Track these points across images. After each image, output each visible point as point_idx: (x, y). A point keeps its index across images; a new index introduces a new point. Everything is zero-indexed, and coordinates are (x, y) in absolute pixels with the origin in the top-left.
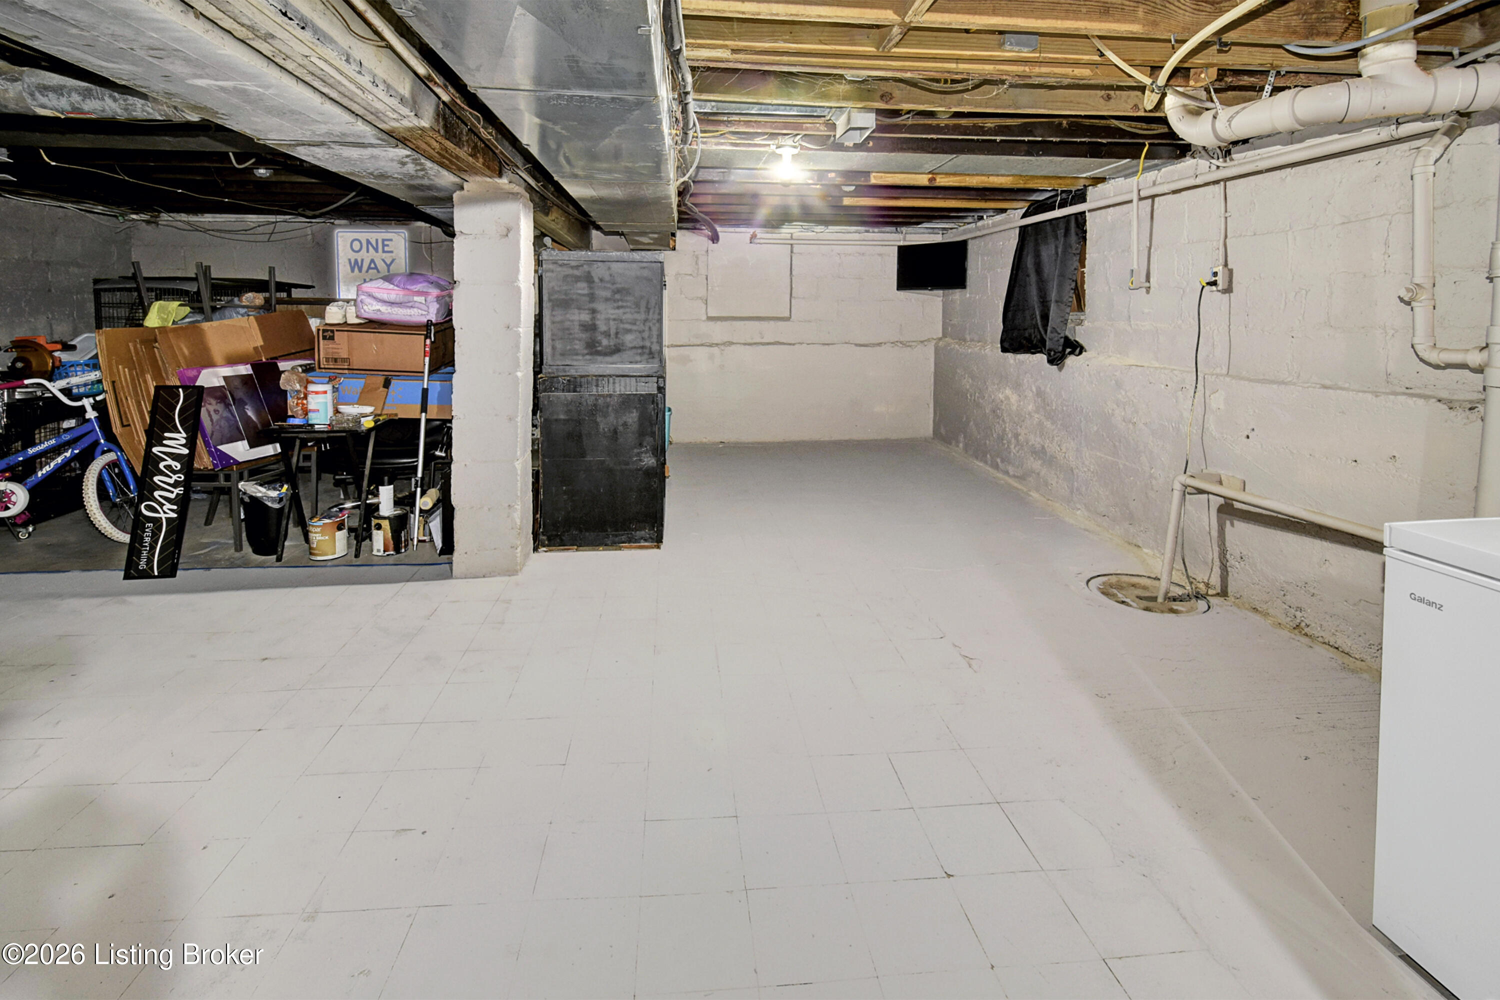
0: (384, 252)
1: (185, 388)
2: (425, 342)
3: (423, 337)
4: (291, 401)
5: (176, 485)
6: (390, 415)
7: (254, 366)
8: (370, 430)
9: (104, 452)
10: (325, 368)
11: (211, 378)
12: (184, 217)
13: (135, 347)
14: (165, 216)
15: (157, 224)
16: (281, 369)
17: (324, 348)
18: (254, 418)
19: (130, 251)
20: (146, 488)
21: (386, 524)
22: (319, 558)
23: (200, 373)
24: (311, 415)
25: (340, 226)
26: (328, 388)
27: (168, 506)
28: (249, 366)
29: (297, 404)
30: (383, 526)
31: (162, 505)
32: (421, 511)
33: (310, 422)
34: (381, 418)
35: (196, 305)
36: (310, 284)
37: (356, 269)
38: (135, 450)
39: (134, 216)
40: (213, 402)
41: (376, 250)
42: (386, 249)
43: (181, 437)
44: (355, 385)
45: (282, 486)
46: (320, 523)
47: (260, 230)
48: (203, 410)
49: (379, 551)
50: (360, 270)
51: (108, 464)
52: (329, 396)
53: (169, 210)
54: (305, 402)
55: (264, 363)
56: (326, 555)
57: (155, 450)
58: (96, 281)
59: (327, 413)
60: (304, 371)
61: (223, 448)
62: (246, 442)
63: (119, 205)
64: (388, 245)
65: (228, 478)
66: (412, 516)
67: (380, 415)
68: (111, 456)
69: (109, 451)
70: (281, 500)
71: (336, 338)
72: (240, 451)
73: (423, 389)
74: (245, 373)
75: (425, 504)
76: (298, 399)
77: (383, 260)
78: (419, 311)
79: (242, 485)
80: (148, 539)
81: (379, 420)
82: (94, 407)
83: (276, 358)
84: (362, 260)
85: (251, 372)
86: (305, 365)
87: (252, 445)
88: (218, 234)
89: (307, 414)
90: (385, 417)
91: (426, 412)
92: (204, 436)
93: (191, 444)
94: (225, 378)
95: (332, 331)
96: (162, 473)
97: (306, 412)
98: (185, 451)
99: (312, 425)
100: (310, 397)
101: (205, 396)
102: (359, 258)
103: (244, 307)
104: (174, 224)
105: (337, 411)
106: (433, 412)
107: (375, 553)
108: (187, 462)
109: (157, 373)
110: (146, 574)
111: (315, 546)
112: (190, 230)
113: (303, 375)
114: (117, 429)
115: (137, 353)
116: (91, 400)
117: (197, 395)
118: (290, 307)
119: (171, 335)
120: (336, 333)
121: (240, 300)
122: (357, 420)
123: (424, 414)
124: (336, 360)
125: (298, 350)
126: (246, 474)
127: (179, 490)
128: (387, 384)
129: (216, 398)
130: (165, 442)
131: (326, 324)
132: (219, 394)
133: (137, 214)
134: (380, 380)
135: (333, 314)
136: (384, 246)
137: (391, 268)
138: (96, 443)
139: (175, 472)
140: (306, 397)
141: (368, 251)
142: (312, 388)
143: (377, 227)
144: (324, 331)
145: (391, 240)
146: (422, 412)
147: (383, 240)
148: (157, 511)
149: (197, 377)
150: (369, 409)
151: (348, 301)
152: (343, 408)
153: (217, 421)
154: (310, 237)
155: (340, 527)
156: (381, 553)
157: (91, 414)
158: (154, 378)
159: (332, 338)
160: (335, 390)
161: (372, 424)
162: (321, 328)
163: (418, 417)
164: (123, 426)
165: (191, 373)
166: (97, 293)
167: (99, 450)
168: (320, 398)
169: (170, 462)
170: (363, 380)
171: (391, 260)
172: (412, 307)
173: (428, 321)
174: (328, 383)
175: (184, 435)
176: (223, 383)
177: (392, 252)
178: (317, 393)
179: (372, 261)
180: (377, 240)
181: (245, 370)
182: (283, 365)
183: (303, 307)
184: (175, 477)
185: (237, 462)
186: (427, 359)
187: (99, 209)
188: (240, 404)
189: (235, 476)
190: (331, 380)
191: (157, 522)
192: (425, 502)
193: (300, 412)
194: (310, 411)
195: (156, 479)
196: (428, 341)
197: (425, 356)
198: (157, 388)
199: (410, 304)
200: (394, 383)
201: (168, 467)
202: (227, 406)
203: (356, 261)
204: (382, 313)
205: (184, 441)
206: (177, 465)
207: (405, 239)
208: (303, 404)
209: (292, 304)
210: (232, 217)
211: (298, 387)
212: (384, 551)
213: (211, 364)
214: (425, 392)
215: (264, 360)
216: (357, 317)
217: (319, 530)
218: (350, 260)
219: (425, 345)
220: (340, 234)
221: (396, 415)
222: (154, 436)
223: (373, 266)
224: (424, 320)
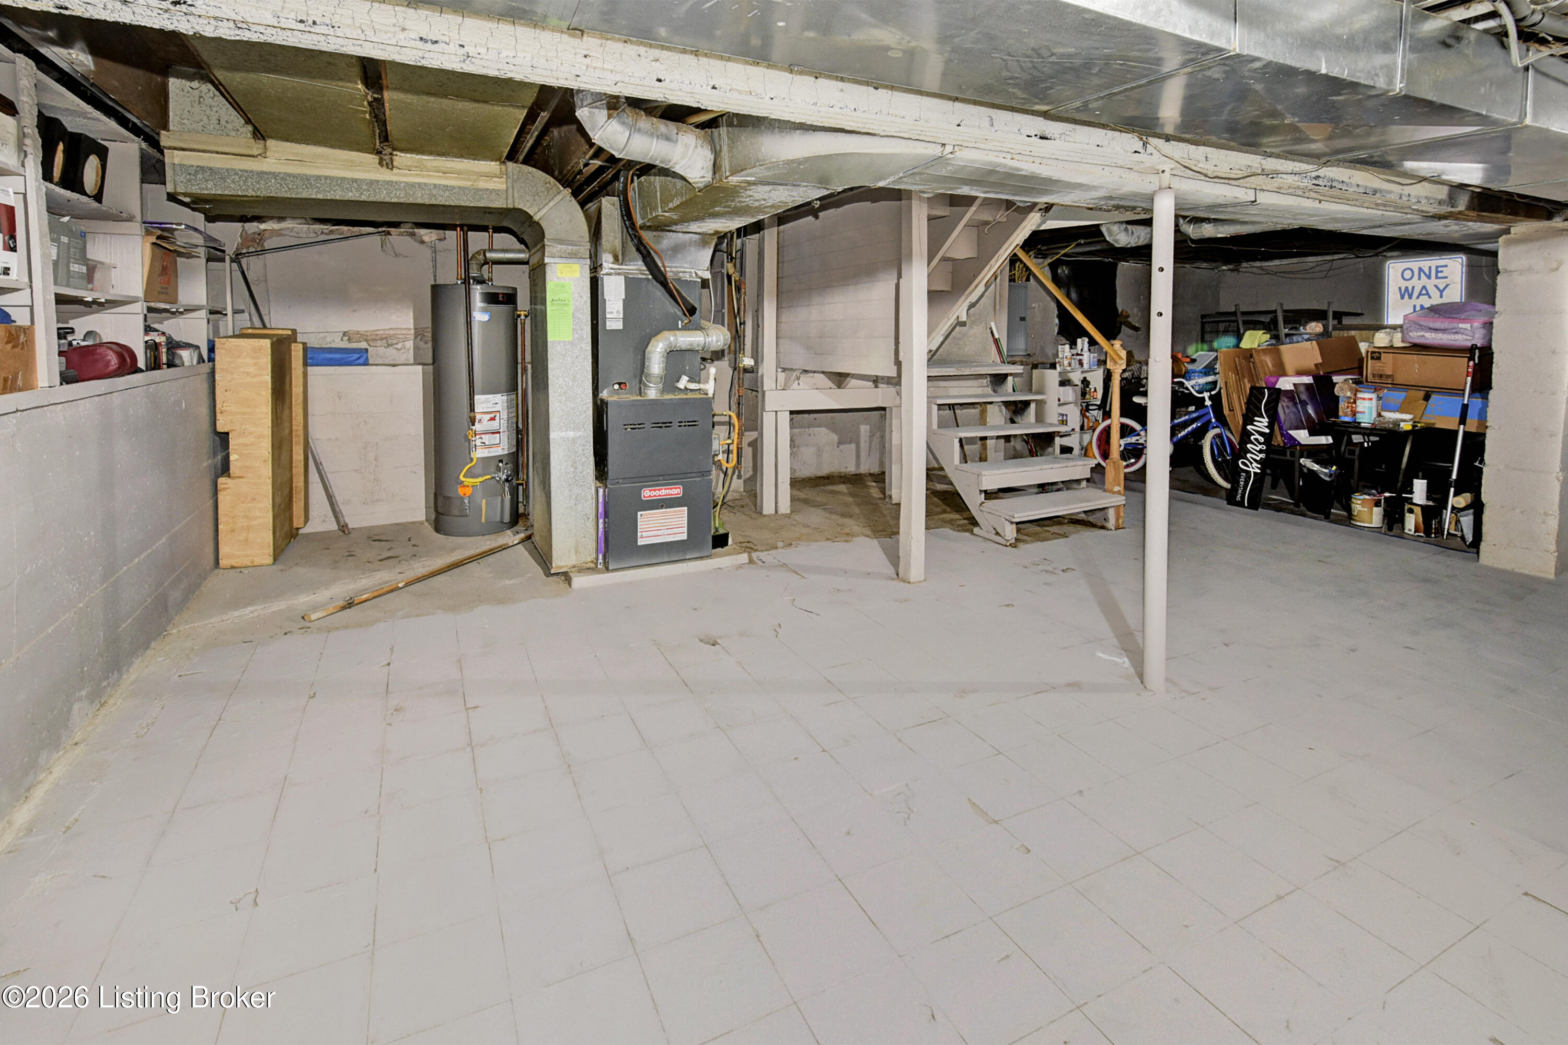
0: (1437, 277)
1: (1269, 389)
2: (1468, 363)
3: (1466, 359)
4: (1342, 405)
5: (1260, 451)
6: (1428, 424)
7: (1314, 378)
8: (1407, 433)
9: (1214, 428)
10: (1371, 382)
11: (1285, 384)
12: (1258, 264)
13: (1239, 362)
14: (1244, 265)
15: (1238, 270)
16: (1335, 381)
17: (1370, 367)
18: (1313, 415)
19: (1219, 292)
20: (1242, 452)
21: (1418, 510)
22: (1359, 524)
23: (1278, 380)
24: (1358, 415)
25: (1392, 258)
26: (1374, 396)
27: (1255, 464)
28: (1311, 378)
29: (1348, 407)
30: (1415, 511)
31: (1251, 463)
32: (1453, 508)
33: (1357, 420)
34: (1419, 425)
35: (1274, 333)
36: (1359, 312)
37: (1406, 296)
38: (1236, 427)
39: (1224, 268)
40: (1286, 400)
41: (1429, 277)
42: (1440, 275)
43: (1265, 421)
44: (1399, 396)
45: (1332, 467)
46: (1362, 497)
47: (1317, 269)
48: (1280, 405)
49: (1410, 530)
50: (1410, 297)
51: (1216, 435)
52: (1374, 402)
53: (1248, 261)
54: (1354, 405)
55: (1322, 376)
56: (1364, 523)
57: (1249, 427)
58: (1203, 316)
59: (1371, 414)
60: (1353, 383)
61: (1291, 432)
62: (1306, 431)
63: (1215, 261)
64: (1442, 272)
65: (1293, 454)
66: (1444, 511)
67: (1419, 422)
68: (1217, 431)
69: (1217, 427)
70: (1330, 476)
71: (1382, 358)
72: (1302, 436)
73: (1463, 405)
74: (1307, 382)
75: (1459, 503)
76: (1349, 403)
77: (1436, 286)
78: (1464, 337)
79: (1302, 461)
80: (1242, 483)
81: (1417, 426)
82: (1211, 398)
83: (1331, 373)
84: (1413, 288)
85: (1312, 382)
86: (1355, 379)
87: (1311, 434)
88: (1283, 275)
89: (1355, 415)
90: (1423, 425)
91: (1464, 424)
92: (1279, 423)
93: (1270, 426)
94: (1294, 385)
95: (1380, 353)
96: (1252, 443)
97: (1354, 413)
98: (1267, 431)
99: (1359, 423)
100: (1358, 402)
101: (1281, 397)
102: (1409, 285)
103: (1307, 334)
104: (1250, 270)
105: (1379, 415)
106: (1472, 426)
107: (1406, 531)
108: (1268, 438)
109: (1251, 380)
110: (1241, 504)
111: (1355, 514)
112: (1261, 274)
113: (1354, 385)
114: (1226, 411)
115: (1240, 365)
116: (1209, 394)
117: (1277, 394)
118: (1341, 333)
119: (1261, 353)
120: (1382, 354)
121: (1304, 329)
122: (1397, 423)
123: (1462, 427)
124: (1381, 376)
125: (1349, 367)
126: (1305, 453)
127: (1262, 456)
128: (1427, 398)
129: (1288, 398)
130: (1255, 423)
131: (1375, 347)
132: (1290, 395)
133: (1226, 265)
134: (1422, 394)
135: (1381, 339)
136: (1437, 272)
137: (1444, 293)
138: (1210, 421)
139: (1260, 444)
140: (1355, 402)
141: (1419, 279)
142: (1360, 395)
143: (1431, 255)
144: (1372, 352)
145: (1446, 266)
146: (1460, 423)
147: (1437, 267)
148: (1248, 467)
149: (1276, 383)
150: (1408, 417)
151: (1394, 328)
152: (1383, 413)
153: (1289, 413)
154: (1362, 270)
155: (1377, 504)
156: (1412, 533)
157: (1208, 403)
158: (1249, 382)
159: (1379, 358)
160: (1379, 398)
161: (1410, 428)
162: (1370, 350)
163: (1456, 429)
164: (1230, 410)
165: (1273, 380)
166: (1203, 324)
167: (1211, 426)
168: (1367, 404)
169: (1257, 436)
170: (1404, 394)
171: (1445, 285)
172: (1456, 333)
173: (1473, 345)
174: (1374, 392)
175: (1267, 420)
176: (1292, 388)
177: (1446, 277)
178: (1364, 399)
179: (1424, 287)
180: (1430, 268)
181: (1308, 380)
182: (1335, 379)
183: (1353, 333)
184: (1260, 447)
185: (1299, 444)
186: (1469, 379)
187: (1204, 265)
188: (1304, 404)
189: (1297, 454)
190: (1376, 390)
191: (1248, 473)
192: (1457, 500)
193: (1349, 413)
194: (1358, 412)
195: (1249, 446)
196: (1471, 363)
197: (1467, 376)
198: (1252, 389)
199: (1454, 331)
200: (1433, 397)
201: (1256, 440)
202: (1295, 404)
203: (1407, 288)
204: (1427, 339)
205: (1266, 424)
206: (1262, 439)
207: (1462, 265)
208: (1352, 407)
209: (1344, 330)
210: (1295, 260)
211: (1349, 394)
212: (1415, 532)
213: (1285, 374)
214: (1465, 408)
215: (1322, 373)
216: (1403, 341)
217: (1359, 502)
218: (1400, 288)
219: (1468, 366)
220: (1391, 265)
221: (1434, 424)
222: (1248, 419)
223: (1424, 292)
224: (1469, 344)
